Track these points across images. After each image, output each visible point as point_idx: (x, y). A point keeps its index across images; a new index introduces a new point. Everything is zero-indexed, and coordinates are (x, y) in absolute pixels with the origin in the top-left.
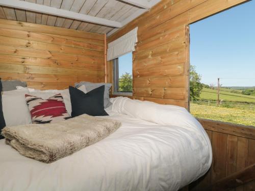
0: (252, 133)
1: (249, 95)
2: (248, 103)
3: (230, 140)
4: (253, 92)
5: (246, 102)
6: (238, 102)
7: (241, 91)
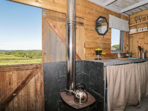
0: (19, 67)
1: (9, 55)
2: (9, 59)
3: (8, 74)
4: (11, 53)
5: (8, 59)
6: (3, 59)
7: (4, 53)
